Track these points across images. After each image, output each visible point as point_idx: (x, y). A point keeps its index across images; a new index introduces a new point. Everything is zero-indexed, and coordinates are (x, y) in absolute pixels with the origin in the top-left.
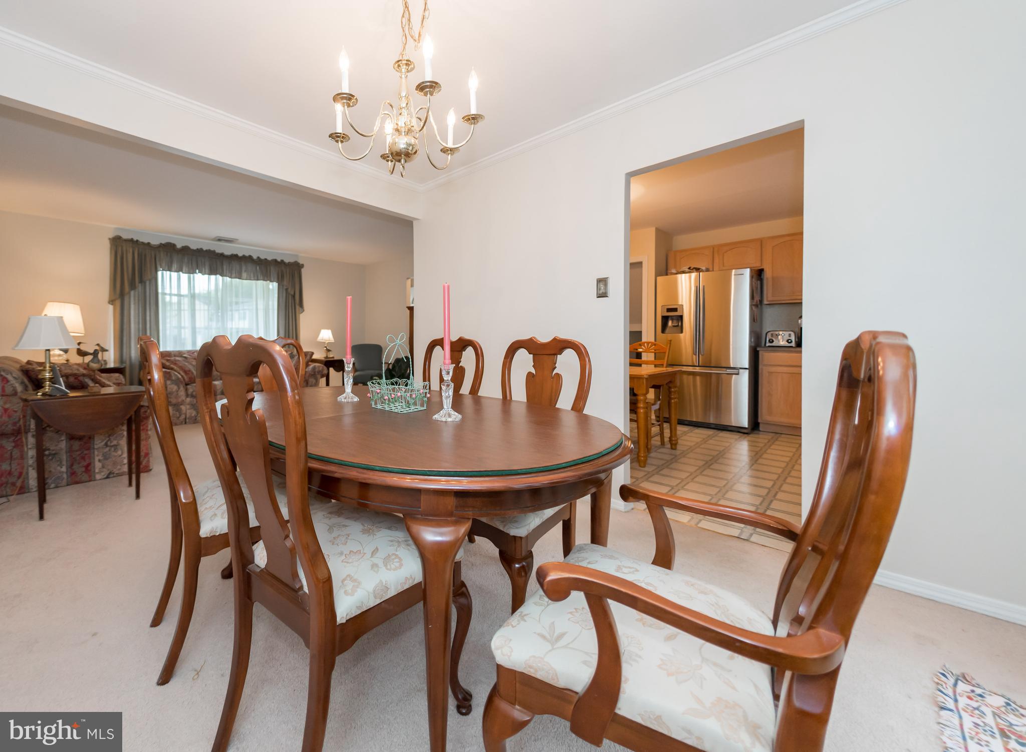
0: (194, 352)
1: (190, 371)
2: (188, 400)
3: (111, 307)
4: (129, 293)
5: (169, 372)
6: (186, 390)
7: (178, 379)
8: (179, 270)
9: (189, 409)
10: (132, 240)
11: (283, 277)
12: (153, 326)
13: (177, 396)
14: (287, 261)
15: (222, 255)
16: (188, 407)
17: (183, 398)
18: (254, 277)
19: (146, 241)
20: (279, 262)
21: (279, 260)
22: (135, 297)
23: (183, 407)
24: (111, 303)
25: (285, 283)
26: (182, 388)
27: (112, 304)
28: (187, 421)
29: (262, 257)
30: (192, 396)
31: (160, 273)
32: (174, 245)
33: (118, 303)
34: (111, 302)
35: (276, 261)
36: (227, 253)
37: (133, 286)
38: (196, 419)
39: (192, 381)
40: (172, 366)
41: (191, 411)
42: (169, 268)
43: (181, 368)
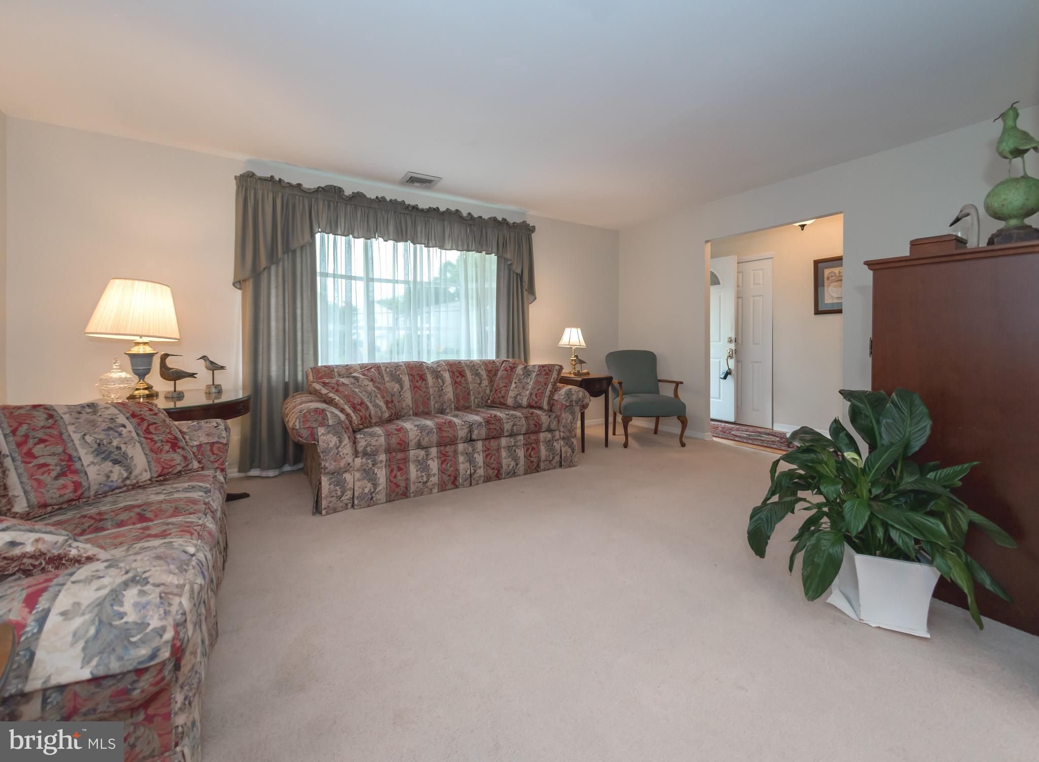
0: (371, 368)
1: (362, 403)
2: (358, 461)
3: (239, 293)
4: (268, 268)
5: (323, 410)
6: (355, 442)
7: (340, 422)
8: (349, 232)
9: (359, 480)
10: (271, 179)
11: (505, 245)
12: (307, 325)
13: (337, 457)
14: (511, 220)
15: (415, 208)
16: (358, 475)
17: (349, 459)
18: (463, 245)
19: (294, 182)
20: (499, 222)
21: (500, 219)
22: (277, 276)
23: (347, 476)
24: (238, 286)
25: (508, 256)
26: (346, 441)
27: (240, 289)
28: (356, 502)
29: (476, 215)
30: (365, 454)
31: (318, 236)
32: (340, 190)
33: (250, 285)
34: (238, 283)
35: (495, 219)
36: (423, 205)
37: (273, 258)
38: (372, 499)
39: (367, 422)
40: (331, 395)
41: (363, 482)
42: (333, 229)
43: (347, 398)
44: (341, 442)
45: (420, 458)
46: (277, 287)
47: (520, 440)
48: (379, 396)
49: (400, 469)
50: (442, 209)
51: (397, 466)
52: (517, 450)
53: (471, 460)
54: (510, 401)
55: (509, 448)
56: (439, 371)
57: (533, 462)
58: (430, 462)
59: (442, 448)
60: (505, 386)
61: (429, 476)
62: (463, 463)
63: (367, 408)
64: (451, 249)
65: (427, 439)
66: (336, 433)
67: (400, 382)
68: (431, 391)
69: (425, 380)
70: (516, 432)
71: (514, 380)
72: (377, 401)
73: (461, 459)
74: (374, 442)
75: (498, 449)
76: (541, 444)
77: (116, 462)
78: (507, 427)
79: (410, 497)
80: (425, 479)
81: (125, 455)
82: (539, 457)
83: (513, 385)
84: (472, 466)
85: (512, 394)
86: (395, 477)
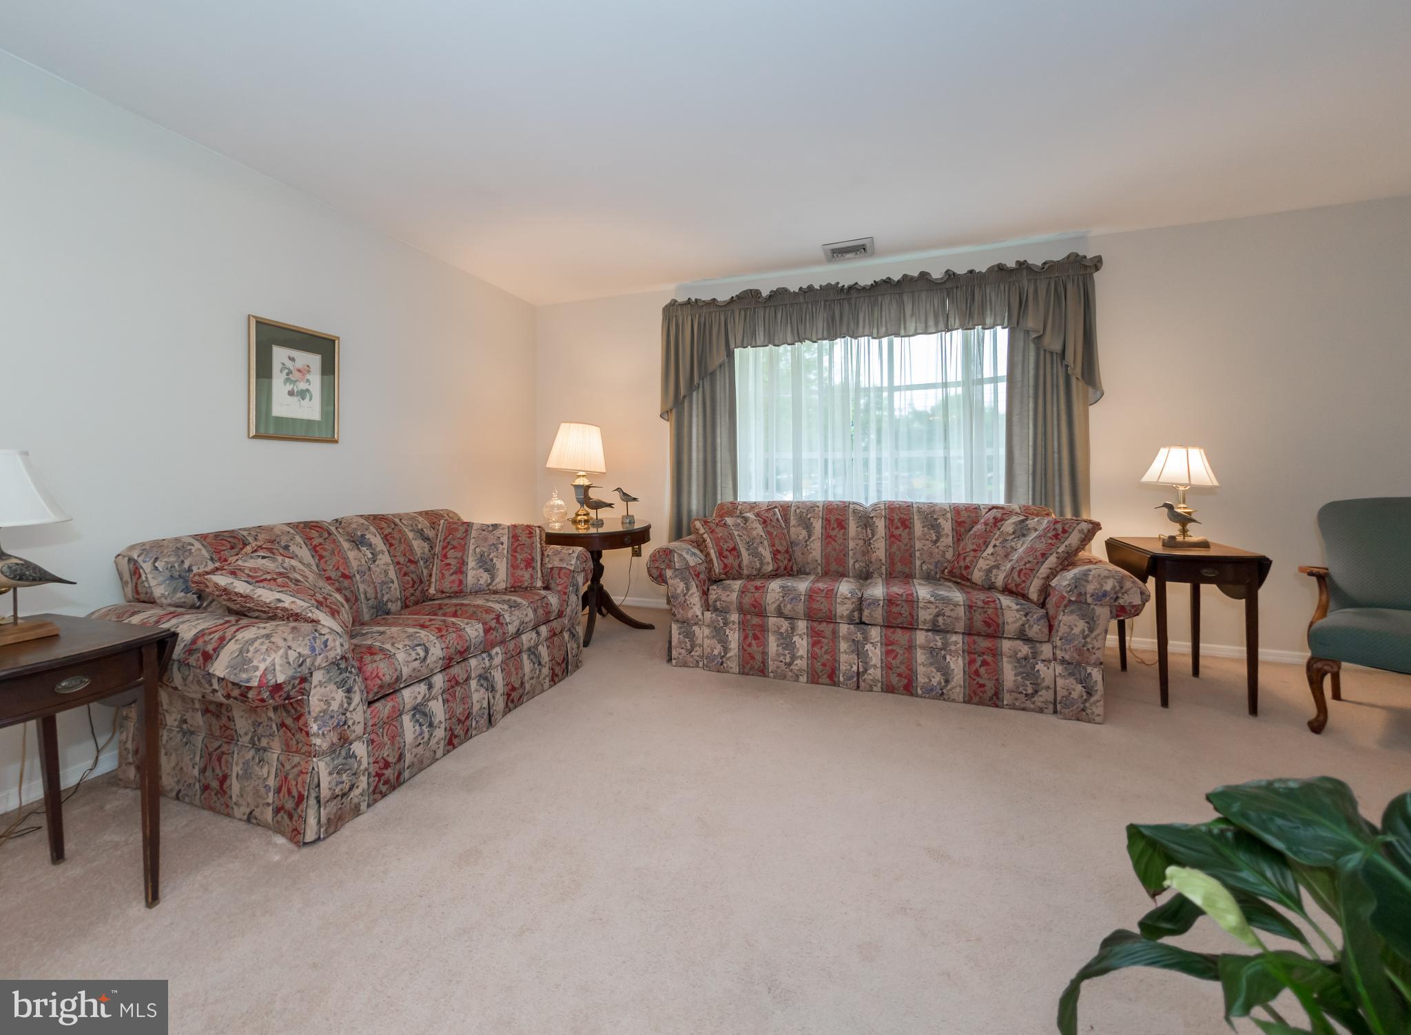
0: (776, 507)
1: (733, 549)
2: (708, 615)
3: (666, 423)
4: (688, 396)
5: (671, 551)
6: (705, 593)
7: (687, 567)
9: (708, 637)
10: (689, 301)
11: (1023, 304)
13: (685, 606)
14: (1036, 260)
15: (853, 288)
16: (707, 631)
17: (697, 610)
18: (936, 324)
20: (1012, 271)
21: (1011, 264)
22: (698, 402)
23: (695, 628)
24: (666, 416)
25: (1031, 323)
26: (694, 589)
27: (668, 420)
28: (705, 662)
29: (961, 270)
30: (716, 610)
31: (737, 352)
32: (757, 293)
33: (673, 416)
34: (665, 414)
35: (1001, 268)
36: (866, 281)
37: (691, 387)
38: (722, 664)
39: (732, 573)
40: (705, 536)
41: (712, 641)
42: (750, 340)
43: (717, 541)
44: (688, 589)
45: (783, 630)
46: (698, 416)
47: (956, 643)
48: (766, 542)
49: (756, 637)
50: (896, 277)
51: (754, 630)
52: (948, 657)
53: (859, 650)
54: (977, 576)
55: (932, 651)
56: (872, 518)
57: (982, 686)
58: (795, 639)
59: (815, 624)
60: (975, 550)
61: (793, 658)
62: (846, 652)
63: (739, 556)
64: (916, 334)
65: (789, 606)
66: (683, 579)
67: (809, 528)
68: (851, 544)
69: (845, 528)
70: (942, 627)
71: (993, 542)
72: (760, 549)
73: (843, 646)
74: (724, 598)
75: (911, 647)
76: (1005, 659)
77: (486, 570)
78: (924, 615)
79: (768, 677)
80: (788, 660)
81: (494, 566)
82: (997, 680)
83: (990, 550)
84: (861, 662)
85: (982, 564)
86: (750, 645)
